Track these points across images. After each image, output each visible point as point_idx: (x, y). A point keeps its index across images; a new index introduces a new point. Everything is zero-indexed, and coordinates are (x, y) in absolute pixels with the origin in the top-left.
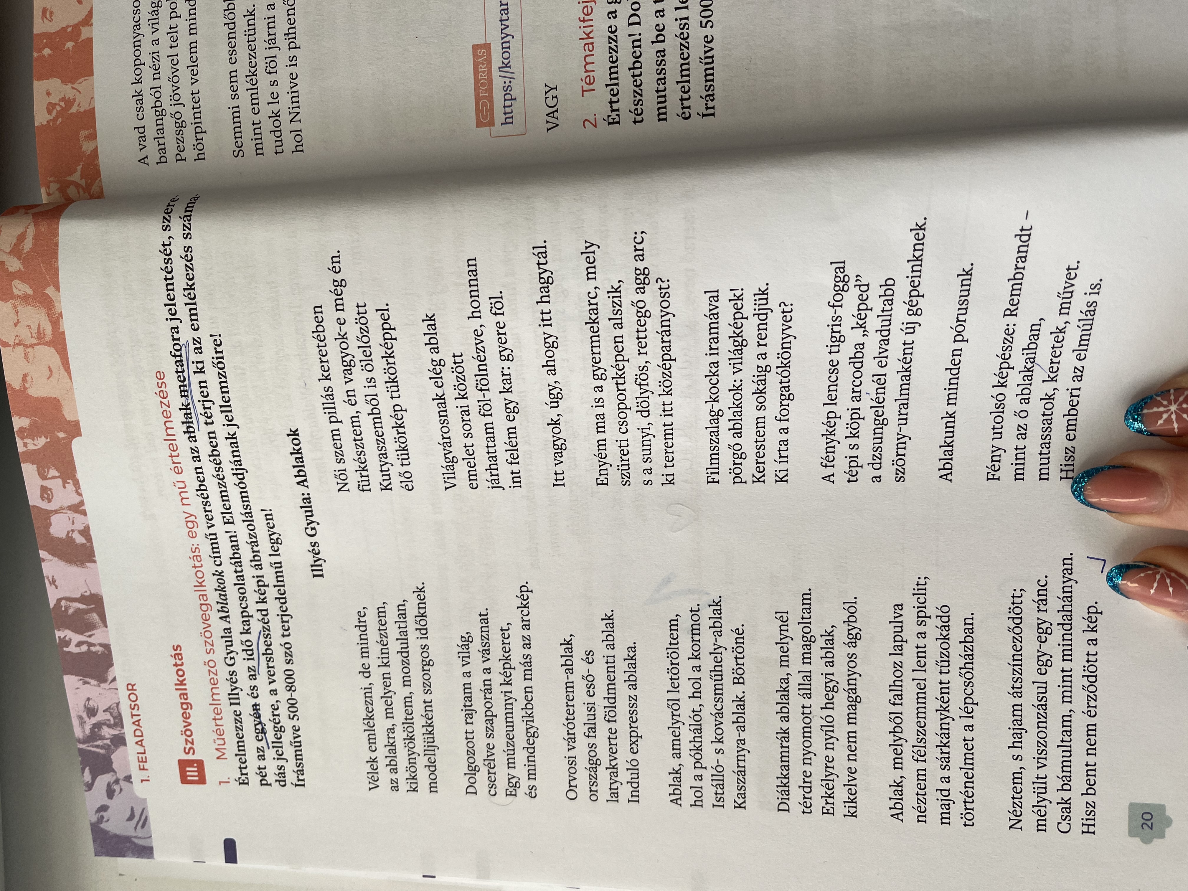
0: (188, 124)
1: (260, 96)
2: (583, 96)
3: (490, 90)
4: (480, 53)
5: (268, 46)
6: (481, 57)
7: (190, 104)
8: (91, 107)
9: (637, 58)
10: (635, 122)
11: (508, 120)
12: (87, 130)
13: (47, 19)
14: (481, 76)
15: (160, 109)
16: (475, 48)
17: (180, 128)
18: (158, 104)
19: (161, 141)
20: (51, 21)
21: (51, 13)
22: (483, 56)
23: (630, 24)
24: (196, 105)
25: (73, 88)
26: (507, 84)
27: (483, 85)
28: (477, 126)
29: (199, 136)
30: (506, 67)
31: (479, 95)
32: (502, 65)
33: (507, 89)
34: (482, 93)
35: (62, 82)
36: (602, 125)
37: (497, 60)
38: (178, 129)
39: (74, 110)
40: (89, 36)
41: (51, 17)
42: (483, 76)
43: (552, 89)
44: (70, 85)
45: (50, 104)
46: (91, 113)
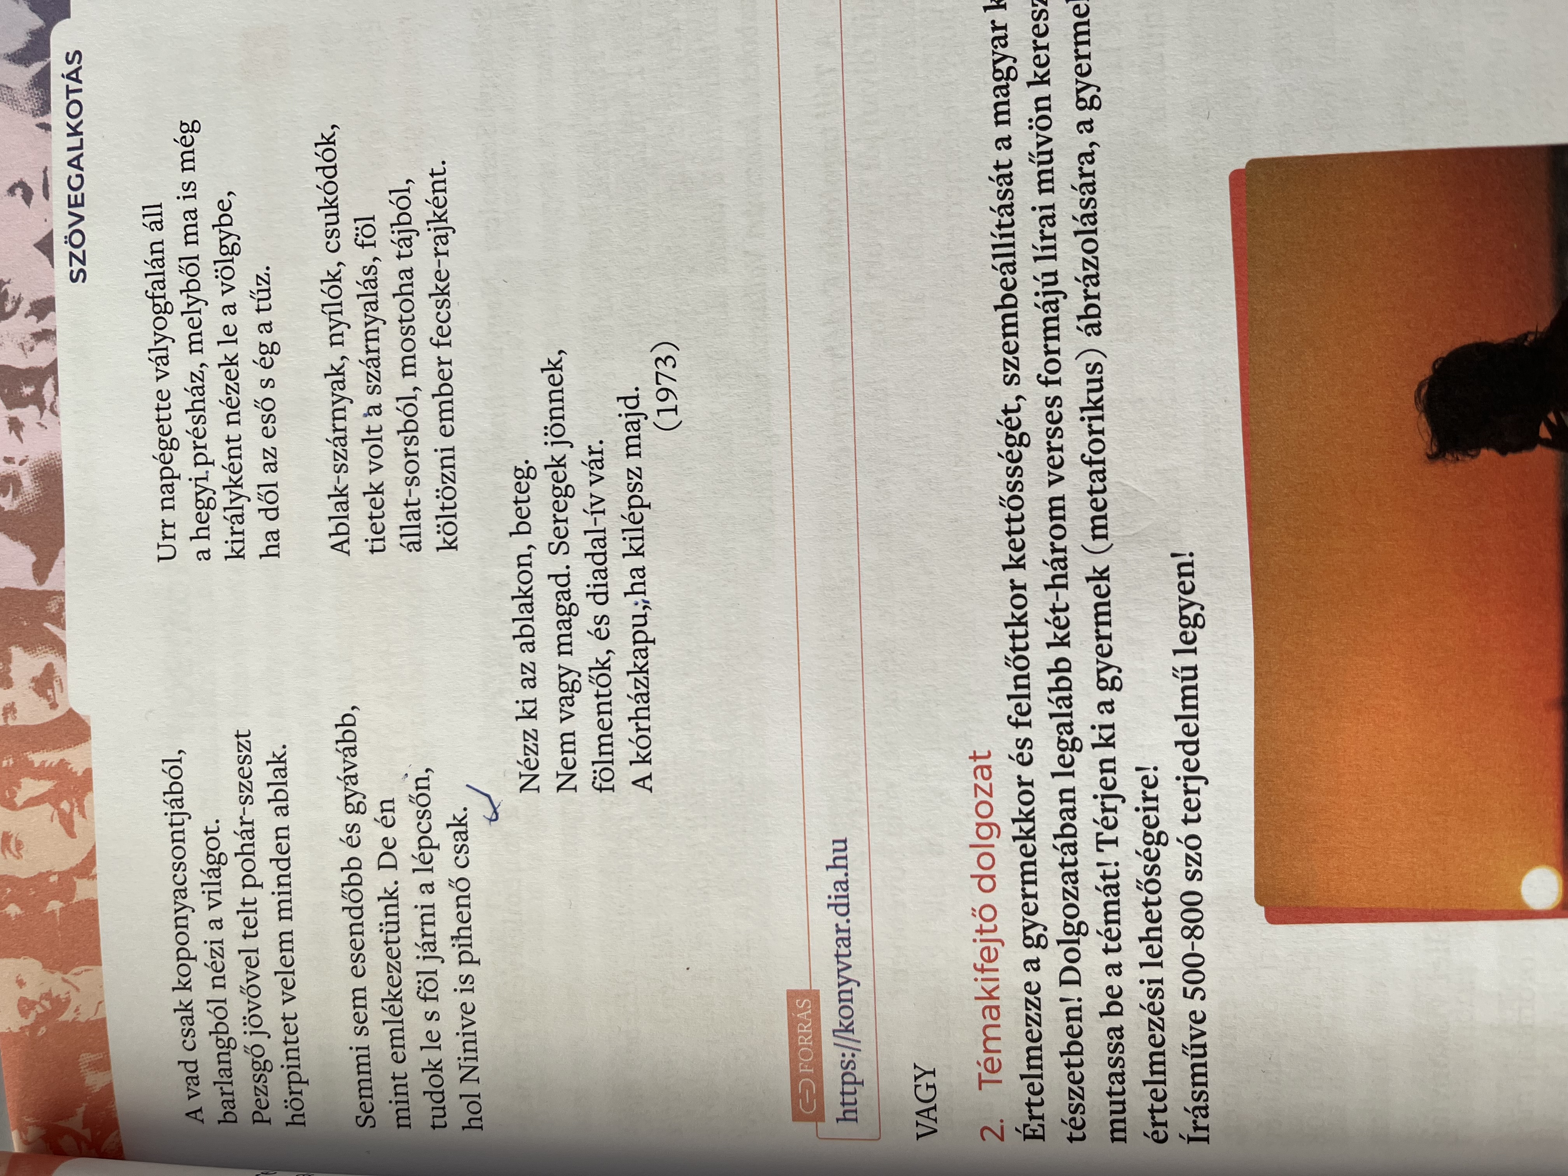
0: (276, 1067)
1: (406, 1033)
2: (980, 1088)
3: (817, 1065)
4: (800, 1004)
5: (422, 954)
6: (801, 1011)
7: (279, 1036)
8: (99, 1016)
9: (1075, 1038)
10: (1071, 1139)
11: (848, 1115)
12: (93, 1053)
13: (11, 852)
14: (802, 1040)
15: (225, 1037)
16: (793, 996)
17: (261, 1072)
18: (221, 1028)
19: (227, 1088)
20: (19, 857)
21: (19, 844)
22: (805, 1009)
23: (1062, 982)
24: (292, 1038)
25: (65, 981)
26: (848, 1058)
27: (805, 1055)
28: (794, 1120)
29: (295, 1088)
30: (846, 1030)
31: (798, 1070)
32: (838, 1027)
33: (848, 1067)
34: (802, 1067)
35: (44, 967)
36: (1014, 1139)
37: (829, 1018)
38: (259, 1073)
39: (68, 1016)
40: (89, 895)
41: (18, 850)
42: (805, 1042)
43: (925, 1073)
44: (58, 975)
45: (23, 1001)
46: (99, 1027)
